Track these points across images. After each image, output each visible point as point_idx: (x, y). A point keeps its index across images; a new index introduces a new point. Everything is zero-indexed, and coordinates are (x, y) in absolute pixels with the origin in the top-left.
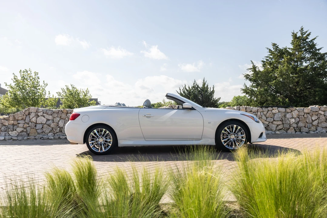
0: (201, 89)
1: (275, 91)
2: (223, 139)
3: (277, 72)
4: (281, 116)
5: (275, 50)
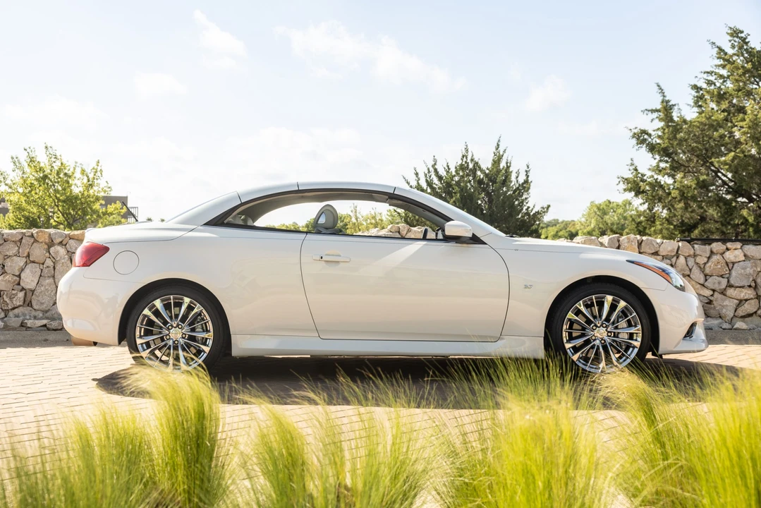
0: (486, 175)
1: (729, 187)
2: (571, 338)
3: (741, 124)
4: (754, 271)
5: (736, 49)
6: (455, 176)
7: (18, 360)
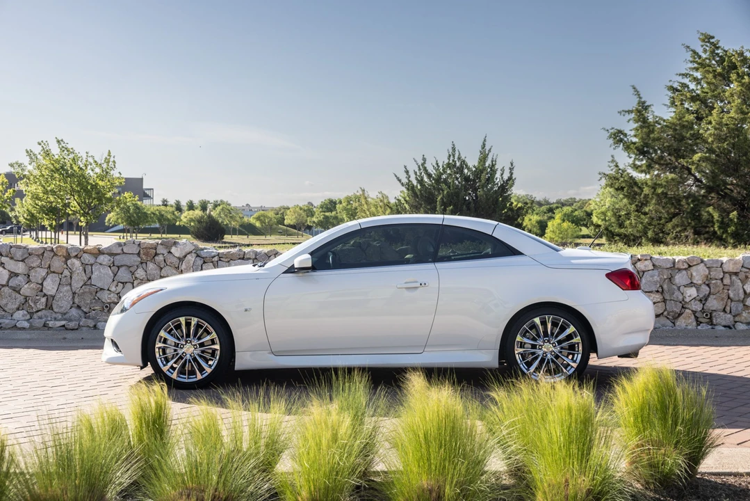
0: (473, 173)
4: (661, 279)
5: (708, 53)
6: (442, 174)
7: (42, 357)
